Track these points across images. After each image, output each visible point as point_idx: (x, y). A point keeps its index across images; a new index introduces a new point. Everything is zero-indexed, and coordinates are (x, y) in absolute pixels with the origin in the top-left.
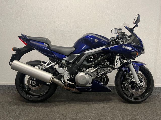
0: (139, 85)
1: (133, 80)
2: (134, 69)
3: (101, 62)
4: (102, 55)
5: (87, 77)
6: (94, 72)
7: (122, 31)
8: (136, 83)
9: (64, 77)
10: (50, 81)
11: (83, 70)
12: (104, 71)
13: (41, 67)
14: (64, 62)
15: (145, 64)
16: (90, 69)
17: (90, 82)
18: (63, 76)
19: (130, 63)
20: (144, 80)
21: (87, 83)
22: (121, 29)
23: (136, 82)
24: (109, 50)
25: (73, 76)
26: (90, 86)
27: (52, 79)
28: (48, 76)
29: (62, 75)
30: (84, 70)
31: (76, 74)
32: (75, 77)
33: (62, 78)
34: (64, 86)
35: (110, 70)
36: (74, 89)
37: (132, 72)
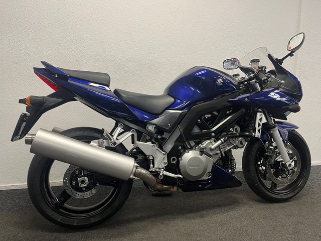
0: (290, 168)
1: (279, 159)
2: (281, 137)
3: (226, 127)
4: (228, 112)
6: (215, 148)
7: (260, 64)
8: (284, 165)
9: (156, 163)
10: (131, 175)
11: (190, 145)
12: (232, 144)
13: (105, 143)
14: (153, 130)
16: (208, 141)
18: (153, 160)
19: (275, 127)
20: (295, 157)
22: (258, 61)
23: (283, 162)
25: (174, 160)
26: (208, 179)
27: (134, 169)
28: (127, 163)
29: (151, 158)
30: (193, 144)
31: (179, 155)
32: (178, 161)
33: (151, 166)
35: (241, 143)
37: (276, 143)
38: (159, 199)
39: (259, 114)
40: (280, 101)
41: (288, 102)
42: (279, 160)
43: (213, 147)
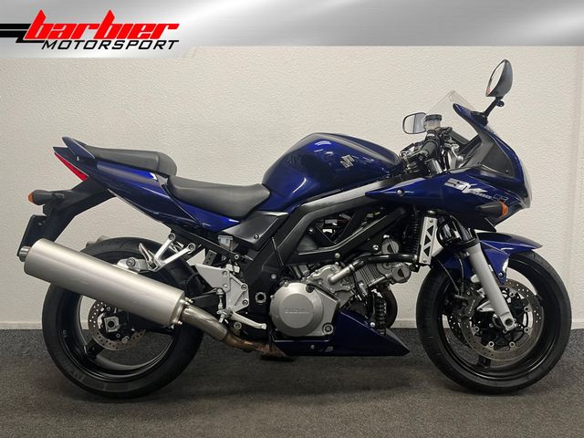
0: (508, 328)
1: (485, 308)
2: (489, 262)
3: (366, 241)
4: (370, 216)
5: (315, 298)
6: (340, 280)
7: (443, 124)
8: (498, 320)
9: (229, 300)
10: (172, 318)
11: (301, 274)
12: (381, 274)
13: (139, 264)
14: (228, 245)
15: (538, 246)
16: (328, 267)
17: (329, 318)
18: (224, 296)
19: (473, 244)
20: (529, 306)
21: (314, 323)
22: (438, 118)
23: (495, 315)
24: (397, 195)
25: (261, 297)
26: (327, 335)
27: (180, 309)
28: (167, 298)
29: (220, 292)
30: (305, 271)
31: (274, 287)
32: (269, 300)
33: (220, 305)
34: (229, 337)
35: (400, 272)
36: (267, 347)
37: (479, 277)
38: (269, 365)
39: (427, 219)
40: (470, 195)
41: (490, 197)
42: (485, 310)
43: (333, 278)
